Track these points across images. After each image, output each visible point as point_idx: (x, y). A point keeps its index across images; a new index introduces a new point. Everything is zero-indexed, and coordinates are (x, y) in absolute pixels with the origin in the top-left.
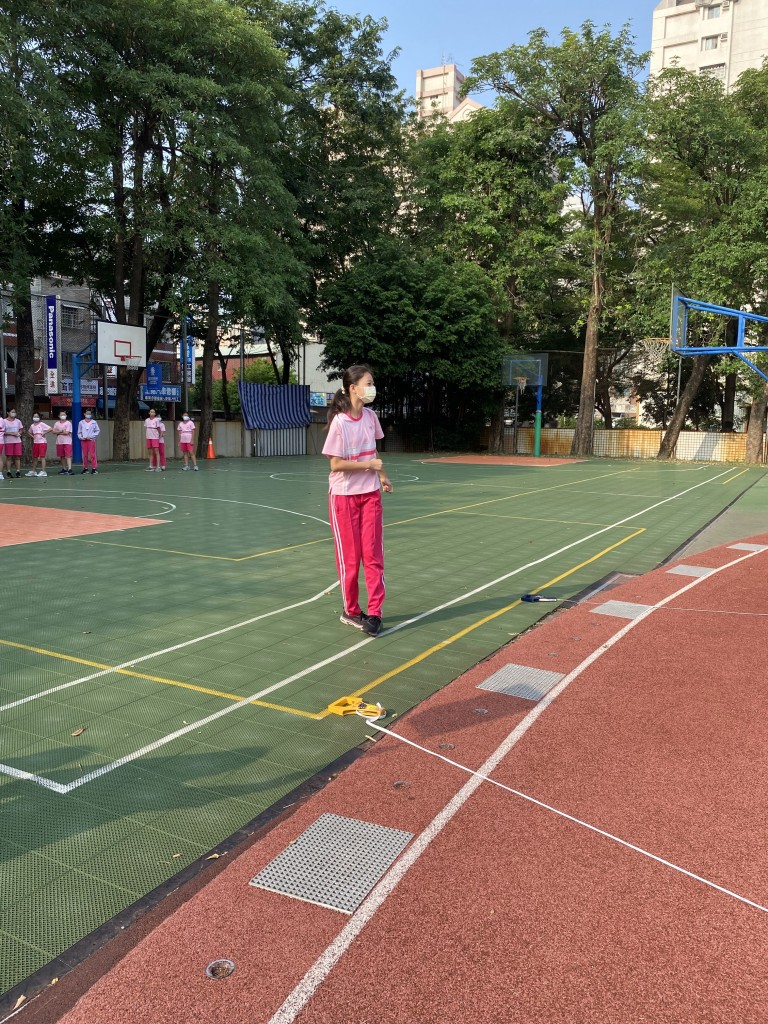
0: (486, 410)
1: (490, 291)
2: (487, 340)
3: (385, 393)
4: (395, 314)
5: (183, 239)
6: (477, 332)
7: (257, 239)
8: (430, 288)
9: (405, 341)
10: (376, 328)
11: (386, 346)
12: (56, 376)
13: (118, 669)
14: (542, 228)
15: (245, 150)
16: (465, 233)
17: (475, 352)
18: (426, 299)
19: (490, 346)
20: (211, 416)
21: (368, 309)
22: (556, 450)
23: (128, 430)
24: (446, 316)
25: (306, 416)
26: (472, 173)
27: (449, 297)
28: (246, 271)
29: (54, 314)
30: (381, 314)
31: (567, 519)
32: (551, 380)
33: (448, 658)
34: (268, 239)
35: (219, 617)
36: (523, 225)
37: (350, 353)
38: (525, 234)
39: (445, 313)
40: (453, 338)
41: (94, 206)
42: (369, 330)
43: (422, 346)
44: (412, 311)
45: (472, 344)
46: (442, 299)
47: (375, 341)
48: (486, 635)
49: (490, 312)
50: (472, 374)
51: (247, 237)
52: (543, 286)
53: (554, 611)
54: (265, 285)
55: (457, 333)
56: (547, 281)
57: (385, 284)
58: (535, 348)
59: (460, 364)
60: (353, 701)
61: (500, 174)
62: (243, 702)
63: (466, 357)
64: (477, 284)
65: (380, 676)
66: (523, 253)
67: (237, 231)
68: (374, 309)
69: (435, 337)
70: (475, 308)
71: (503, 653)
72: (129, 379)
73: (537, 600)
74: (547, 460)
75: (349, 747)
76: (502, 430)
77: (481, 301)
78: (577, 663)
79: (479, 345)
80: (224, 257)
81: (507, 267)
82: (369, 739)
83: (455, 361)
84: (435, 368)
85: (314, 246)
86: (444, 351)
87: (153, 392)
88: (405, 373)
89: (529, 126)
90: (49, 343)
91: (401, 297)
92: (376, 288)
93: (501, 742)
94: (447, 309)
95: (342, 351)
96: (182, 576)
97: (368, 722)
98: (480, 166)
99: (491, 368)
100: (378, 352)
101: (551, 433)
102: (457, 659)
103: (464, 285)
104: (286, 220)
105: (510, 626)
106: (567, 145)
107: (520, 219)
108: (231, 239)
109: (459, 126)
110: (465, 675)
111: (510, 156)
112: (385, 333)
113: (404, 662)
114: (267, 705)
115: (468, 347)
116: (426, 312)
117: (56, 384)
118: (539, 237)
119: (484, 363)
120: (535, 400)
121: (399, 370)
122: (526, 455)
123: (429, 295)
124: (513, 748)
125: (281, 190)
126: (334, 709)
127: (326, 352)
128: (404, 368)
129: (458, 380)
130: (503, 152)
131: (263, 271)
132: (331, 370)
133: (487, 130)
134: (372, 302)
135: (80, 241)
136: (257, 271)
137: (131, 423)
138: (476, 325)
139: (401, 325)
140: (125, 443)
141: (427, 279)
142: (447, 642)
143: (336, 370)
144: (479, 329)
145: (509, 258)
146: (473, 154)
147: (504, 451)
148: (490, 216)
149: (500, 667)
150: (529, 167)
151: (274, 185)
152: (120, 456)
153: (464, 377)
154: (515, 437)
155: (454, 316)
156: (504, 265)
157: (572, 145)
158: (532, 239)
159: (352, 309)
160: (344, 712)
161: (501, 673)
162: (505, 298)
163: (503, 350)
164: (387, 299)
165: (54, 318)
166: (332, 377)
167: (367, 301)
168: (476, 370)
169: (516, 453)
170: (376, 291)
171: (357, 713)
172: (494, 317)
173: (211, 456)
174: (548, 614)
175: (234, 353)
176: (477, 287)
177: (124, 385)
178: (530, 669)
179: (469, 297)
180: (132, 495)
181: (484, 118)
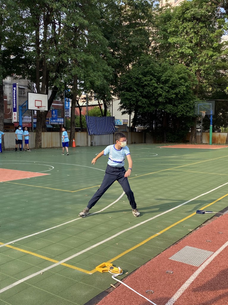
0: (189, 125)
1: (189, 76)
2: (188, 96)
3: (146, 119)
4: (149, 87)
5: (62, 58)
6: (184, 93)
7: (92, 57)
8: (163, 75)
9: (153, 97)
10: (141, 92)
11: (145, 100)
12: (16, 115)
13: (6, 245)
14: (212, 49)
15: (86, 22)
16: (178, 52)
17: (183, 101)
18: (162, 80)
19: (190, 98)
20: (74, 130)
21: (137, 85)
22: (219, 142)
23: (41, 136)
24: (171, 86)
25: (113, 129)
26: (182, 28)
27: (172, 79)
28: (87, 71)
29: (16, 90)
30: (143, 87)
31: (222, 173)
32: (216, 112)
33: (157, 242)
34: (96, 57)
35: (58, 219)
36: (204, 48)
37: (130, 103)
38: (204, 52)
39: (170, 85)
40: (174, 96)
41: (29, 47)
42: (138, 93)
43: (160, 99)
44: (156, 85)
45: (182, 98)
46: (169, 80)
47: (141, 98)
48: (178, 230)
49: (190, 85)
50: (182, 110)
51: (88, 57)
52: (212, 73)
53: (211, 218)
54: (95, 76)
55: (176, 94)
56: (213, 71)
57: (145, 74)
58: (209, 99)
59: (177, 106)
60: (109, 264)
61: (193, 28)
62: (58, 263)
63: (179, 103)
64: (184, 73)
65: (124, 251)
66: (204, 60)
67: (83, 54)
68: (140, 85)
69: (166, 96)
70: (183, 83)
71: (184, 240)
72: (41, 116)
73: (204, 213)
74: (215, 146)
75: (102, 290)
76: (196, 134)
77: (186, 80)
78: (220, 246)
79: (185, 98)
80: (79, 66)
81: (197, 66)
82: (112, 286)
83: (174, 105)
84: (166, 108)
85: (116, 60)
86: (170, 101)
87: (54, 121)
88: (153, 111)
89: (205, 7)
90: (13, 102)
91: (151, 80)
92: (141, 76)
93: (177, 290)
94: (171, 84)
95: (127, 102)
96: (47, 199)
97: (113, 277)
98: (185, 24)
99: (190, 108)
100: (142, 102)
101: (217, 134)
102: (162, 243)
103: (178, 73)
104: (104, 49)
105: (189, 226)
106: (222, 14)
107: (202, 46)
108: (81, 58)
109: (176, 9)
110: (164, 252)
111: (198, 19)
112: (145, 95)
113: (137, 244)
114: (68, 265)
115: (180, 99)
116: (162, 85)
117: (16, 118)
118: (210, 53)
119: (187, 106)
120: (210, 121)
121: (151, 110)
122: (206, 144)
123: (163, 78)
124: (183, 294)
125: (101, 37)
126: (99, 269)
127: (121, 103)
128: (153, 108)
129: (176, 113)
130: (194, 18)
131: (94, 71)
132: (123, 110)
133: (187, 9)
134: (139, 82)
135: (24, 61)
136: (92, 71)
137: (42, 133)
138: (184, 90)
139: (151, 91)
140: (40, 141)
141: (162, 72)
142: (158, 234)
143: (125, 110)
144: (185, 92)
145: (197, 62)
146: (182, 20)
147: (196, 143)
148: (189, 46)
149: (182, 247)
150: (205, 24)
151: (98, 36)
152: (38, 146)
153: (179, 112)
154: (201, 136)
155: (174, 87)
156: (195, 65)
157: (224, 13)
158: (208, 54)
159: (131, 85)
160: (103, 271)
161: (182, 251)
162: (196, 79)
163: (195, 100)
164: (146, 81)
165: (16, 92)
166: (124, 113)
167: (137, 82)
168: (184, 109)
169: (202, 143)
170: (141, 78)
171: (109, 271)
172: (191, 87)
173: (74, 146)
174: (208, 220)
175: (84, 104)
176: (184, 75)
177: (39, 118)
178: (196, 249)
179: (181, 79)
180: (38, 163)
181: (186, 4)
